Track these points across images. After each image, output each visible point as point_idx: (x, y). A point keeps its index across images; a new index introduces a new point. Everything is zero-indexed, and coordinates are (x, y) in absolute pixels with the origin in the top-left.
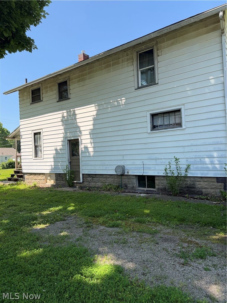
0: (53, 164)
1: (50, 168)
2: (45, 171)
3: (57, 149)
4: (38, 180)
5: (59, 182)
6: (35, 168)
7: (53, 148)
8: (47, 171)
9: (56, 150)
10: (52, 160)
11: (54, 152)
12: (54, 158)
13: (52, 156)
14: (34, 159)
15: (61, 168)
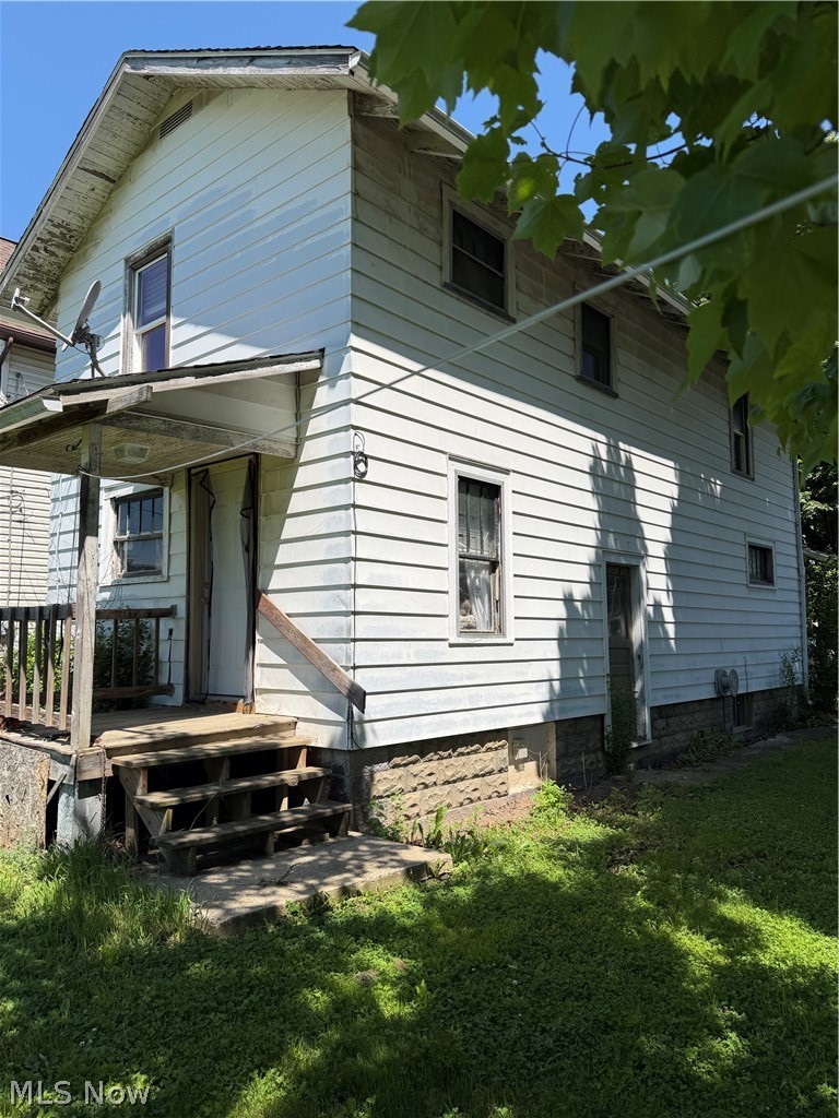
0: (554, 670)
1: (542, 692)
2: (520, 716)
3: (571, 595)
4: (466, 783)
5: (573, 766)
6: (462, 698)
7: (558, 590)
8: (531, 714)
9: (568, 600)
10: (553, 650)
11: (560, 610)
12: (560, 640)
13: (552, 630)
14: (453, 641)
15: (589, 689)
